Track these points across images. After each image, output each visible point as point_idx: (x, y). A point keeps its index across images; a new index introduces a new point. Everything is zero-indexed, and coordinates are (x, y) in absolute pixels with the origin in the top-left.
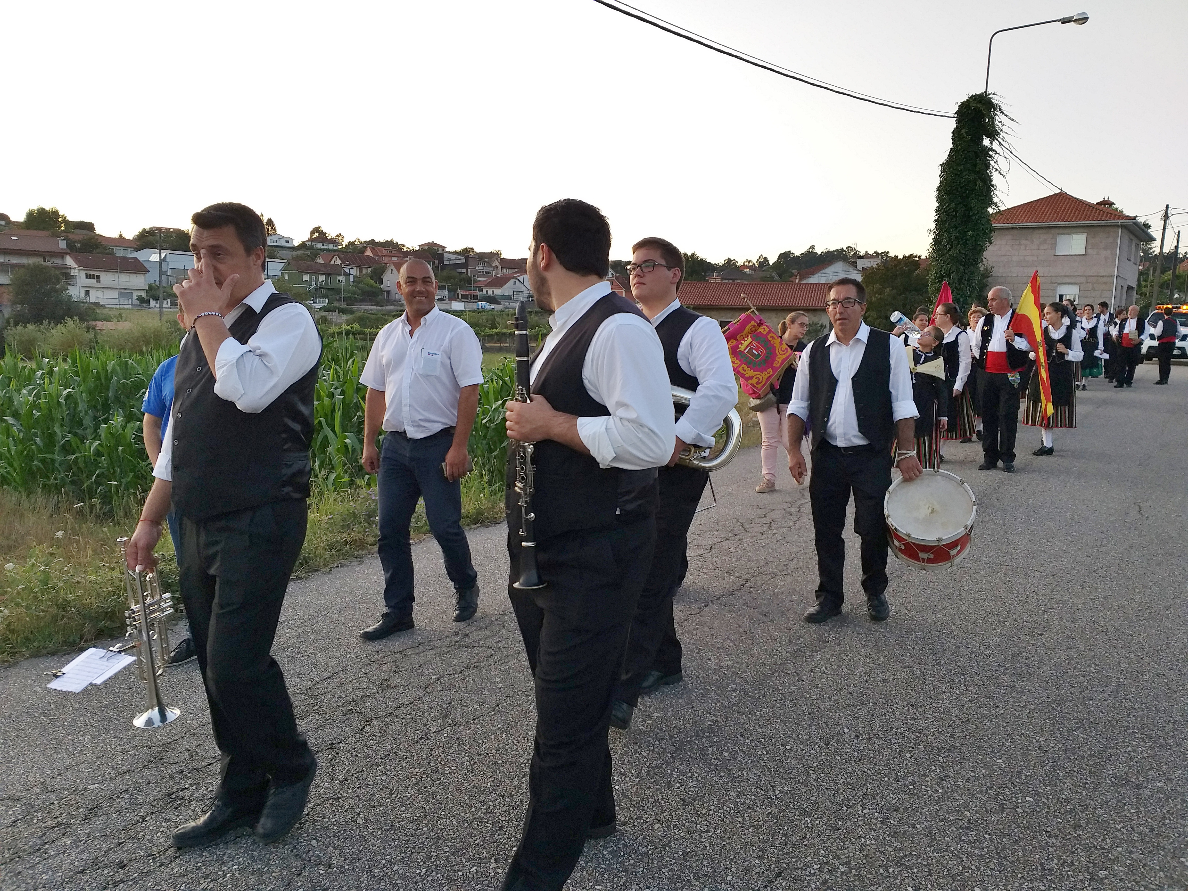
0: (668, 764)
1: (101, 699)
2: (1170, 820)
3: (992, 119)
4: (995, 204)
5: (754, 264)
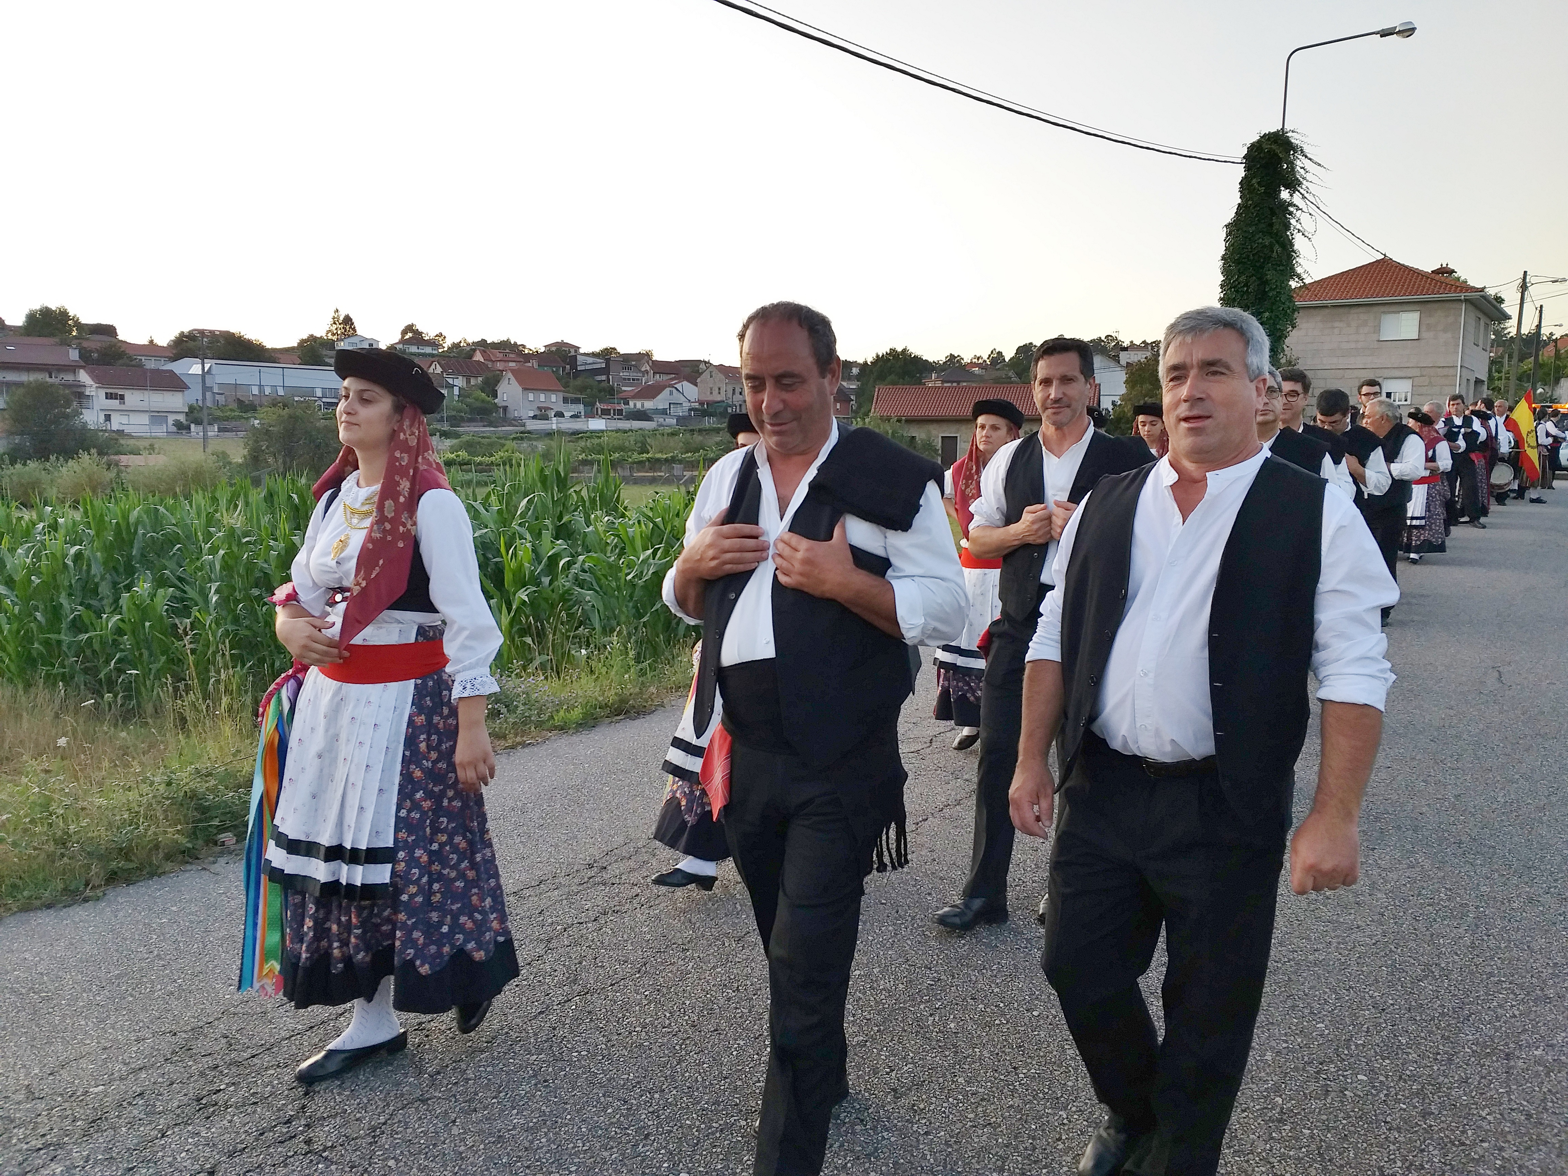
1: (112, 968)
2: (1552, 1102)
3: (1292, 165)
4: (1299, 276)
5: (985, 361)
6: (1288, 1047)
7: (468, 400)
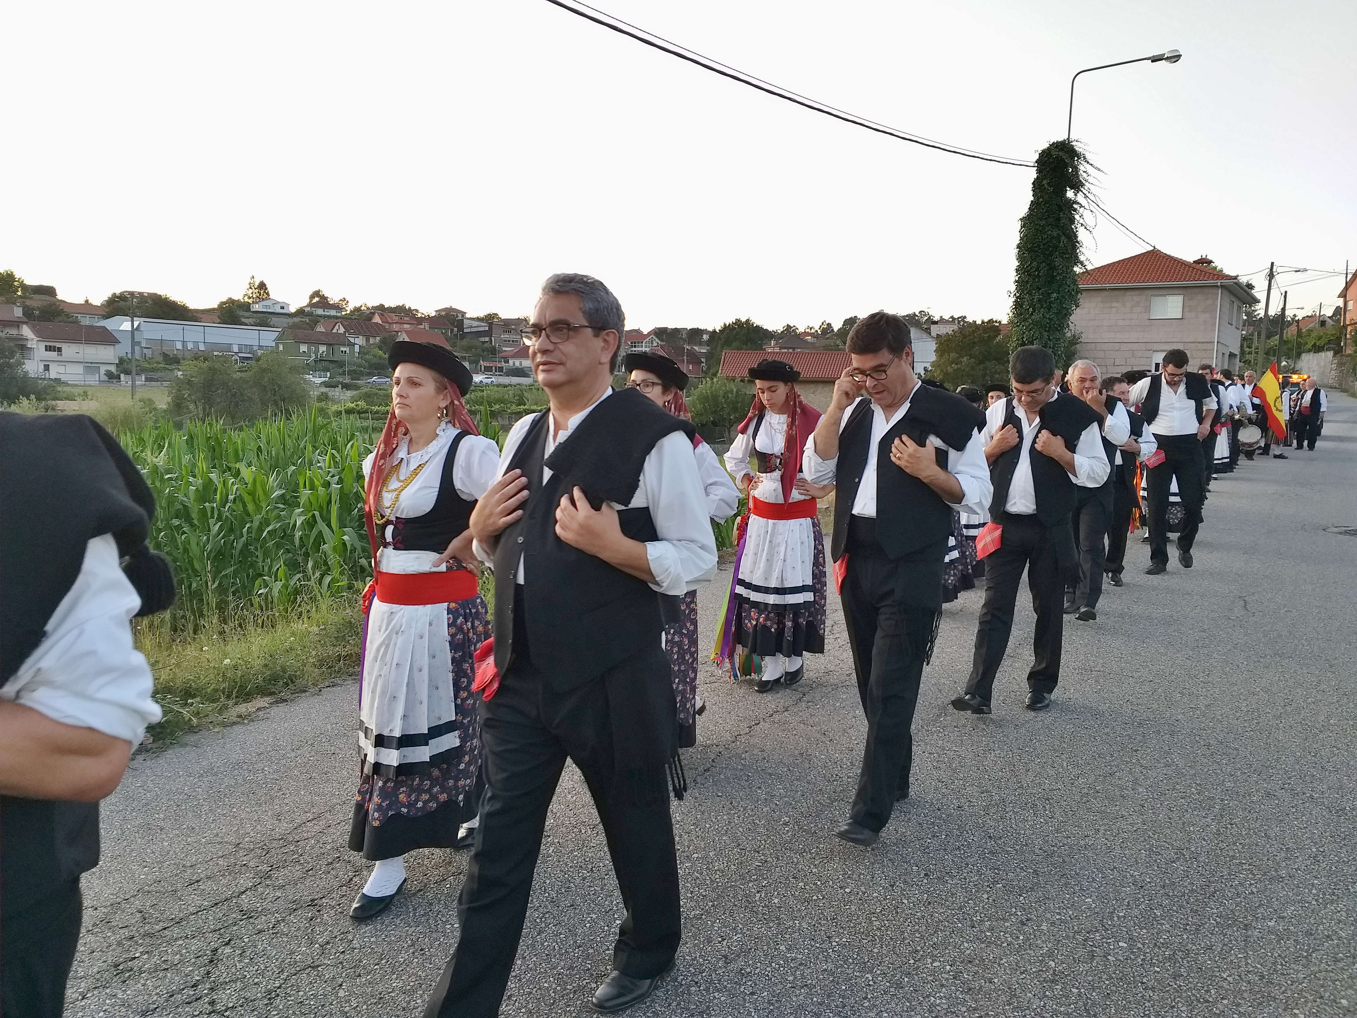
3: (1076, 169)
4: (1082, 263)
5: (817, 331)
6: (1060, 919)
7: (367, 356)
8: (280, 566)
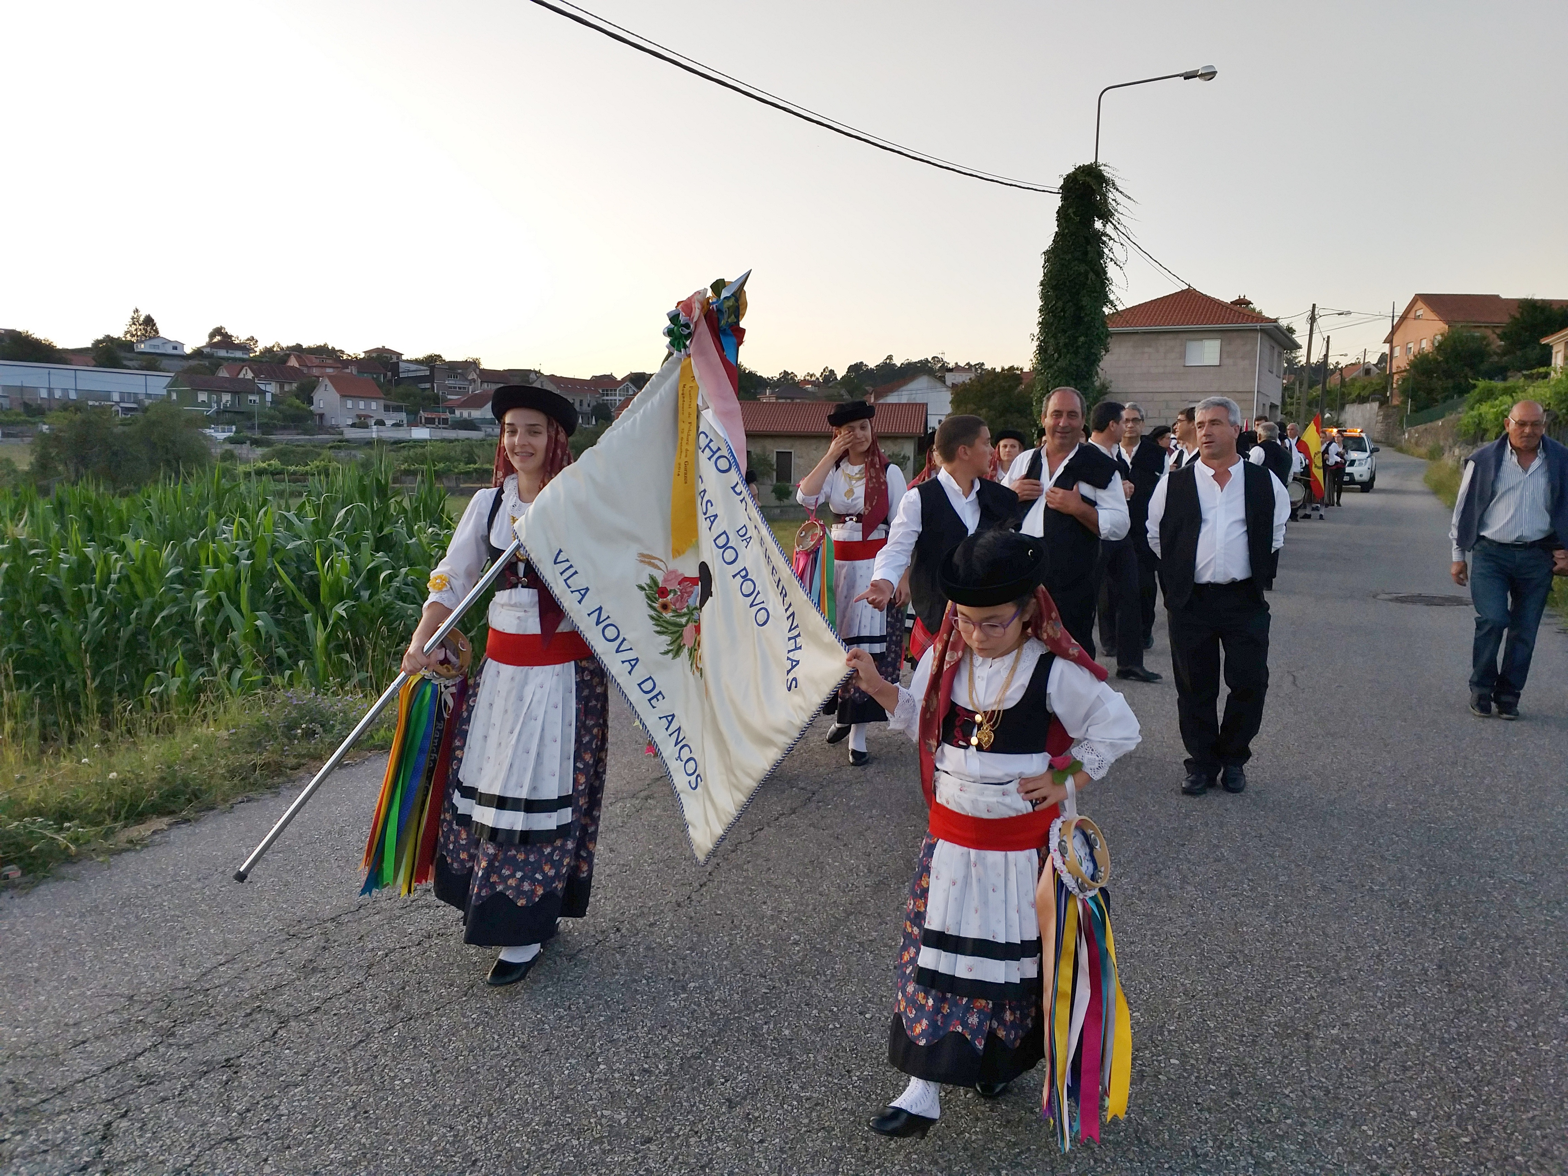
0: (708, 1051)
3: (1104, 196)
4: (1112, 303)
5: (817, 379)
7: (281, 407)
8: (178, 659)
